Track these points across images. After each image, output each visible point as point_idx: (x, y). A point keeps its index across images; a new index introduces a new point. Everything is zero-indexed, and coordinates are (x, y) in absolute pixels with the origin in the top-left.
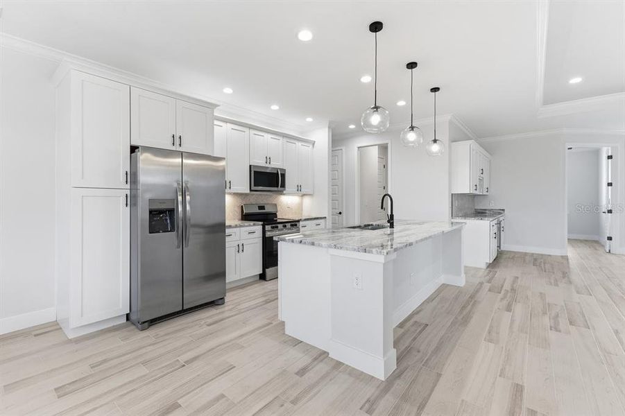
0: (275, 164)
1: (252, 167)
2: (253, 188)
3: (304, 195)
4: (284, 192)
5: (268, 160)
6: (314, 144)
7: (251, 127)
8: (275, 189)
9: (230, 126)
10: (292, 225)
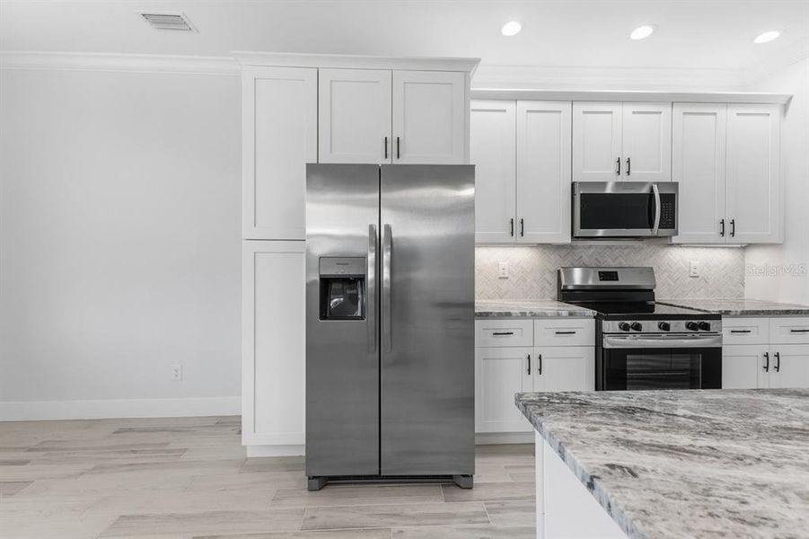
0: (647, 173)
1: (577, 186)
2: (579, 232)
3: (748, 246)
4: (675, 240)
5: (623, 165)
6: (785, 107)
7: (573, 98)
8: (646, 232)
9: (524, 106)
10: (693, 327)
